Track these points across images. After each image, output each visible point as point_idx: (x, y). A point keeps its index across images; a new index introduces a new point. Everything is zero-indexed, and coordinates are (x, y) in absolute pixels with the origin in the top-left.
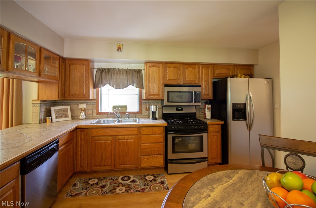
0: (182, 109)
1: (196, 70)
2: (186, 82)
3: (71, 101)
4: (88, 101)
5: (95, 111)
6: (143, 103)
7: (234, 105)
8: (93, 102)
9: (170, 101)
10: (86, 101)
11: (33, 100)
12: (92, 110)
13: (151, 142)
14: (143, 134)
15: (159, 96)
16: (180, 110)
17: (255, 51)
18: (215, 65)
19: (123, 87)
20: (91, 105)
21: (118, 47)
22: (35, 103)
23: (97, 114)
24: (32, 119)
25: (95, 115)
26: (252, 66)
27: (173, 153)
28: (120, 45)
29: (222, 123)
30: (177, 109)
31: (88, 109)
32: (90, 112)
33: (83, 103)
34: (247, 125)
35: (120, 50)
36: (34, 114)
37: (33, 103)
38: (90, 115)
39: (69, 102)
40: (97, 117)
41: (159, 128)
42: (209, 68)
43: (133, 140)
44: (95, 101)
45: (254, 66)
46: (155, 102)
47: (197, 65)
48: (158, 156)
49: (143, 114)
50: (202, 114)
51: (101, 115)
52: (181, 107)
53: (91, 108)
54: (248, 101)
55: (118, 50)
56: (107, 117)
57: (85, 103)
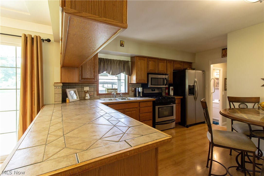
0: (154, 90)
1: (165, 63)
2: (160, 72)
3: (76, 85)
4: (91, 85)
5: (96, 93)
6: (130, 86)
7: (189, 86)
8: (94, 86)
9: (152, 84)
10: (89, 85)
11: (55, 83)
12: (93, 92)
13: (146, 112)
14: (141, 107)
15: (144, 81)
16: (153, 91)
17: (194, 55)
18: (174, 61)
19: (117, 74)
20: (93, 88)
21: (121, 43)
22: (58, 85)
23: (97, 95)
24: (55, 100)
25: (95, 96)
26: (191, 63)
27: (158, 118)
28: (122, 42)
29: (182, 97)
30: (152, 91)
31: (90, 91)
32: (92, 93)
33: (86, 86)
34: (195, 98)
35: (122, 46)
36: (56, 95)
37: (55, 85)
38: (92, 96)
39: (74, 86)
40: (98, 98)
41: (150, 102)
42: (171, 63)
43: (135, 112)
44: (96, 85)
45: (192, 63)
46: (137, 86)
47: (165, 61)
48: (150, 121)
49: (130, 95)
50: (164, 93)
51: (100, 96)
52: (154, 89)
53: (93, 90)
54: (196, 84)
55: (121, 46)
56: (105, 97)
57: (88, 86)
